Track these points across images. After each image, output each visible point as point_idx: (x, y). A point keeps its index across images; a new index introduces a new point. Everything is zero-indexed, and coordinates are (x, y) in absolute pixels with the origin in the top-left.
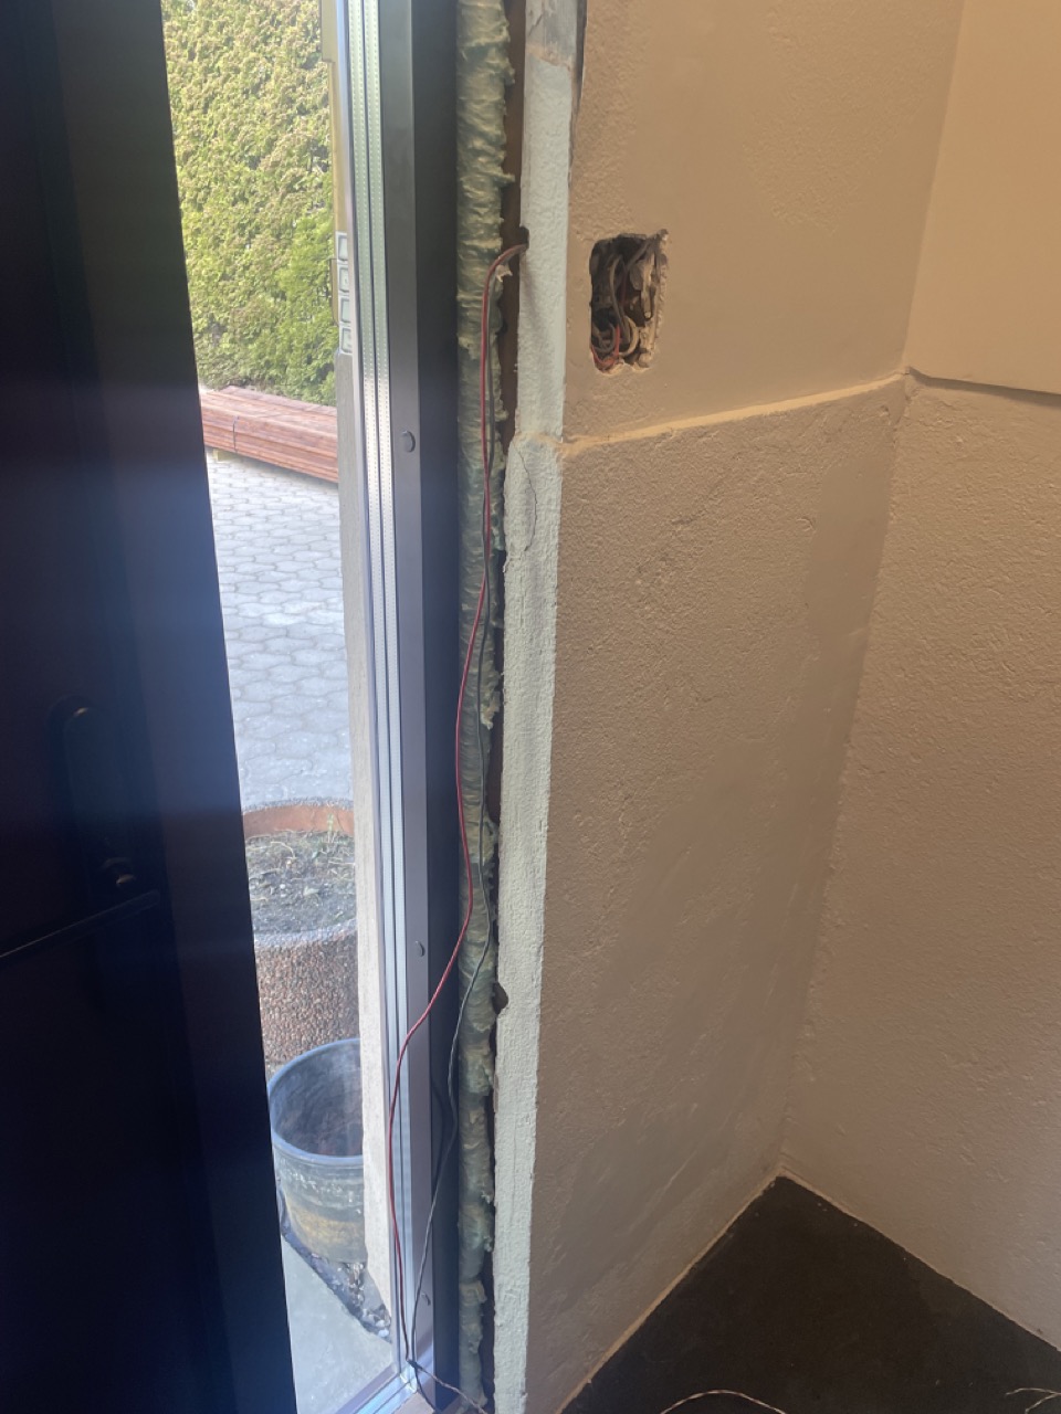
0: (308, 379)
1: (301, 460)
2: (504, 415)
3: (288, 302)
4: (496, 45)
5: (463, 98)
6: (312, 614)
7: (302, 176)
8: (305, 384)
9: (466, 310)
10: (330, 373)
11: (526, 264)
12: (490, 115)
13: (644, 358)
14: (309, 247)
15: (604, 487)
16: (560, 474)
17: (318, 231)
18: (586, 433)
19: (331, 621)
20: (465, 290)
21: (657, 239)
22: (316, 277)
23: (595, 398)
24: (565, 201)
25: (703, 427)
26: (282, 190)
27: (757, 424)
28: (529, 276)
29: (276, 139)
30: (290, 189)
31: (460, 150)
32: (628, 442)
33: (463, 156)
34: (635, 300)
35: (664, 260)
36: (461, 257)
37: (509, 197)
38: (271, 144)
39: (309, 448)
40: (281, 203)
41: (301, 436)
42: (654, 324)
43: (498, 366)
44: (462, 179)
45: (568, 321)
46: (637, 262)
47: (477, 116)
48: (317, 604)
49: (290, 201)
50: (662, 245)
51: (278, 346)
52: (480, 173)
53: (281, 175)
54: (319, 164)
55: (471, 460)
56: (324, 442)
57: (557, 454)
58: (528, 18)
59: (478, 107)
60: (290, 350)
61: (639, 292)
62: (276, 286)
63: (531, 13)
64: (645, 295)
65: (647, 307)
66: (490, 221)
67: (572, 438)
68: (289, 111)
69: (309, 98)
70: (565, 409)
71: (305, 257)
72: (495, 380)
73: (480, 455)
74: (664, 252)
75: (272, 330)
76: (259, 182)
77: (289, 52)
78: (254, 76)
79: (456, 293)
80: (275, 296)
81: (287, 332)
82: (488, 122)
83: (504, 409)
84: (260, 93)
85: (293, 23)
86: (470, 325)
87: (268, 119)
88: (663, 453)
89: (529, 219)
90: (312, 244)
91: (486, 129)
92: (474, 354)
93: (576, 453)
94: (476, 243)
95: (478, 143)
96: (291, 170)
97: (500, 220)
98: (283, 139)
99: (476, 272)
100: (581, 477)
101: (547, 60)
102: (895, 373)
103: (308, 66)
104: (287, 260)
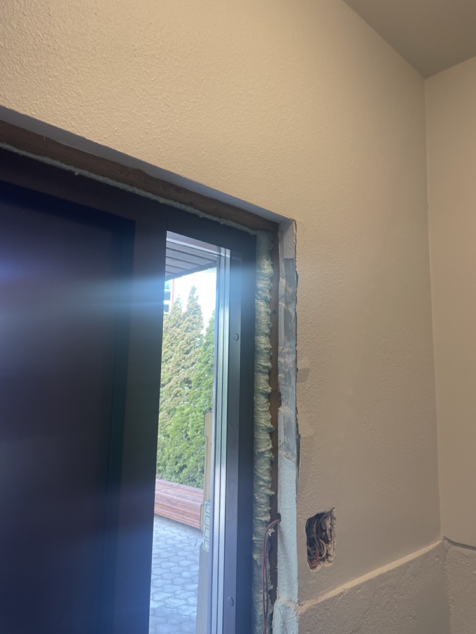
0: (175, 472)
1: (168, 512)
2: (272, 587)
3: (170, 439)
4: (268, 450)
5: (256, 467)
6: (167, 601)
7: (180, 391)
8: (174, 473)
9: (256, 544)
10: (185, 469)
11: (280, 527)
12: (266, 473)
13: (329, 558)
14: (181, 418)
15: (317, 624)
16: (297, 622)
17: (185, 412)
18: (308, 599)
19: (176, 605)
20: (256, 536)
21: (332, 511)
22: (183, 429)
23: (311, 583)
24: (295, 508)
25: (358, 585)
26: (172, 396)
27: (381, 577)
28: (281, 532)
29: (172, 378)
30: (176, 395)
31: (255, 484)
32: (326, 600)
33: (255, 487)
34: (324, 534)
35: (335, 518)
36: (255, 523)
37: (273, 501)
38: (170, 380)
39: (173, 506)
40: (172, 400)
41: (169, 501)
42: (332, 544)
43: (269, 566)
44: (255, 495)
45: (298, 554)
46: (324, 519)
47: (261, 474)
48: (170, 595)
49: (175, 400)
50: (333, 513)
51: (164, 457)
52: (262, 493)
53: (173, 391)
54: (188, 386)
55: (257, 610)
56: (180, 504)
57: (296, 612)
58: (279, 443)
59: (261, 471)
60: (169, 459)
61: (326, 530)
62: (166, 432)
63: (280, 441)
64: (328, 532)
65: (329, 536)
66: (266, 510)
67: (302, 603)
68: (178, 368)
69: (186, 364)
70: (298, 591)
71: (179, 421)
72: (268, 573)
73: (262, 608)
74: (334, 516)
75: (162, 450)
76: (164, 393)
77: (180, 349)
78: (167, 356)
79: (252, 537)
80: (165, 436)
81: (168, 451)
82: (265, 475)
83: (271, 584)
84: (168, 362)
85: (183, 339)
86: (258, 550)
87: (170, 371)
88: (342, 602)
89: (281, 510)
90: (182, 416)
91: (265, 478)
92: (259, 563)
93: (304, 611)
94: (260, 518)
95: (261, 483)
96: (177, 389)
97: (270, 508)
98: (175, 378)
99: (260, 529)
100: (307, 622)
101: (286, 457)
102: (439, 540)
103: (187, 353)
104: (172, 422)
